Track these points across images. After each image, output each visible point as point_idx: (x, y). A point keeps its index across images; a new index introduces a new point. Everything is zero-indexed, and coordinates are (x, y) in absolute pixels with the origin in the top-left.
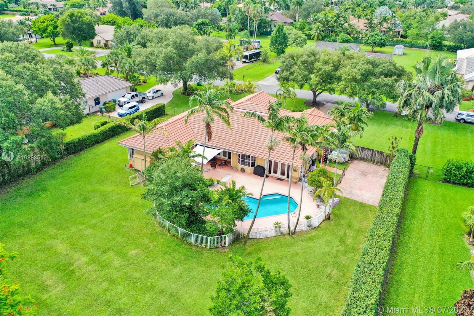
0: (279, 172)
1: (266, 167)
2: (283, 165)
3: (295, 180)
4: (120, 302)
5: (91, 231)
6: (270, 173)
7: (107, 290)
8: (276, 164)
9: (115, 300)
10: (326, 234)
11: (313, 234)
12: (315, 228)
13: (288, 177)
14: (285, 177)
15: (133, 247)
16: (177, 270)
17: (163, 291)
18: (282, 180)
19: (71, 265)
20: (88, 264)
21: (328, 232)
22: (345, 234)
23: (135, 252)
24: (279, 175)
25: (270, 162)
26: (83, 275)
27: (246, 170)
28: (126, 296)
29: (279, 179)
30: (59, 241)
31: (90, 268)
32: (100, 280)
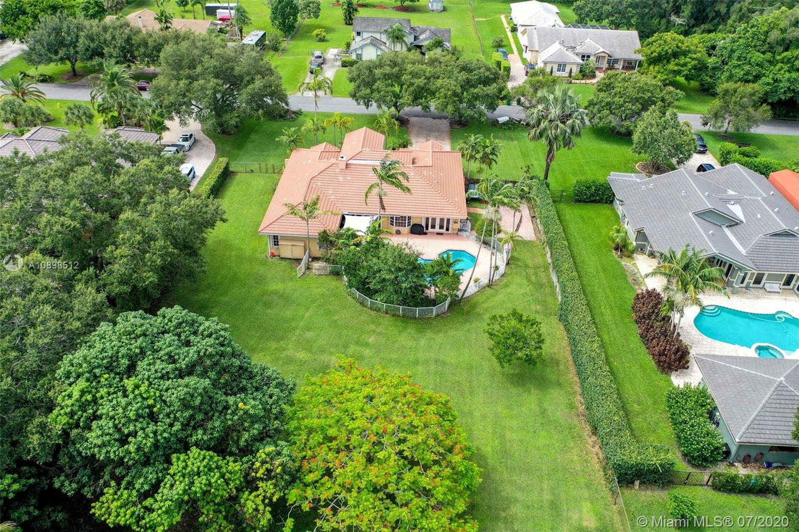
0: (437, 227)
1: (424, 224)
2: (442, 220)
3: (456, 232)
6: (427, 228)
8: (434, 220)
11: (505, 280)
13: (447, 230)
14: (444, 231)
15: (367, 336)
18: (442, 234)
24: (437, 229)
25: (427, 219)
27: (402, 232)
29: (438, 234)
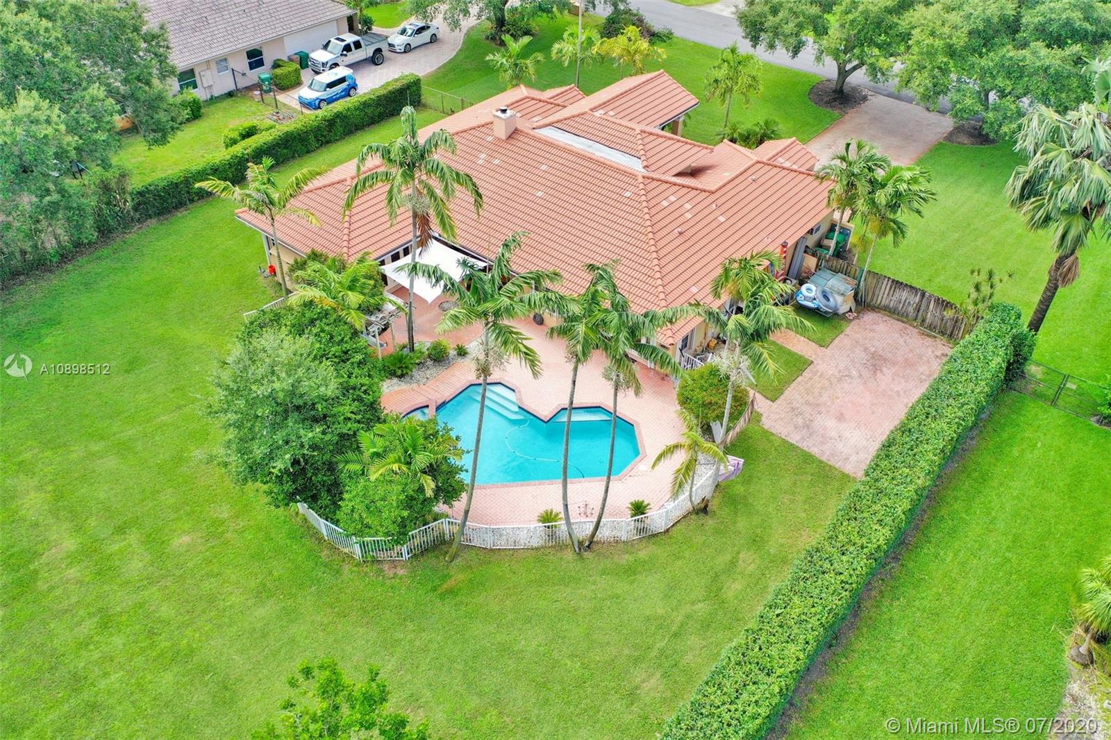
4: (103, 684)
5: (111, 462)
7: (84, 644)
9: (92, 676)
10: (679, 558)
11: (643, 554)
12: (654, 536)
15: (186, 526)
16: (261, 612)
17: (207, 669)
19: (37, 555)
20: (73, 559)
21: (687, 554)
22: (733, 563)
23: (186, 539)
26: (51, 589)
27: (546, 321)
28: (121, 668)
30: (34, 482)
31: (73, 572)
32: (81, 613)
